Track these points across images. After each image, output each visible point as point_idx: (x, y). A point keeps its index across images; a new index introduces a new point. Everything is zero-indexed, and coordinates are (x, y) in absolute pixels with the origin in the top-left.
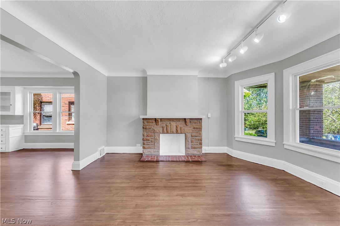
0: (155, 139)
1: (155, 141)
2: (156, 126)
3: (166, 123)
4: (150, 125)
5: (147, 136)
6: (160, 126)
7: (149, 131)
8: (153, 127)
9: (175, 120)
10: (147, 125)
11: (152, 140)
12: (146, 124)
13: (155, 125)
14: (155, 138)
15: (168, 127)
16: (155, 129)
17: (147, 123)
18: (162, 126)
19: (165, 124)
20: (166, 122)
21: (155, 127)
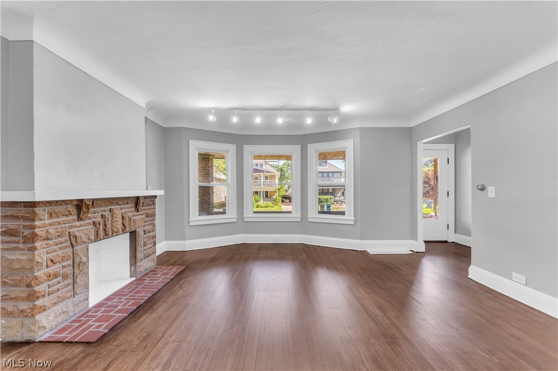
0: (76, 266)
1: (77, 271)
2: (78, 223)
3: (102, 211)
4: (59, 223)
5: (50, 263)
6: (88, 221)
7: (57, 244)
8: (71, 227)
9: (120, 202)
10: (51, 224)
11: (66, 270)
12: (47, 222)
13: (74, 220)
14: (77, 260)
15: (108, 221)
16: (77, 234)
17: (51, 216)
18: (93, 220)
19: (101, 213)
20: (103, 209)
21: (76, 227)
